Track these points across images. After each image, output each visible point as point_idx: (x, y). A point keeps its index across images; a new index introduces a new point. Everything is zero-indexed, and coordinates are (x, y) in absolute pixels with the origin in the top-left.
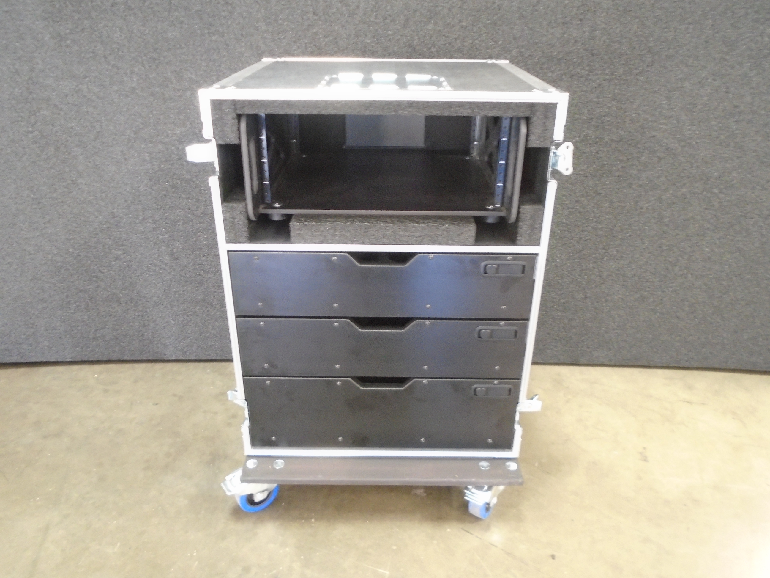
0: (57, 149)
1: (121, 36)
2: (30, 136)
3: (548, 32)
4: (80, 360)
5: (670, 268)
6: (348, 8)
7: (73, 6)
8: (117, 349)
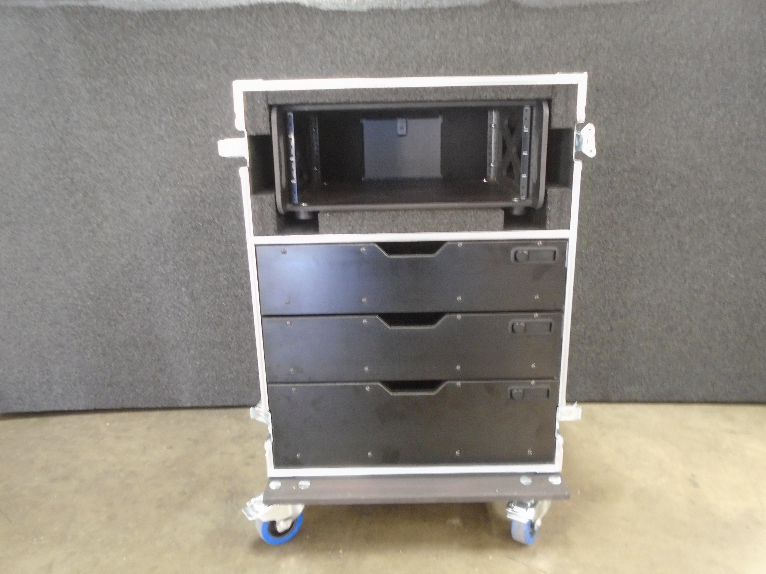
4: (93, 408)
8: (131, 396)
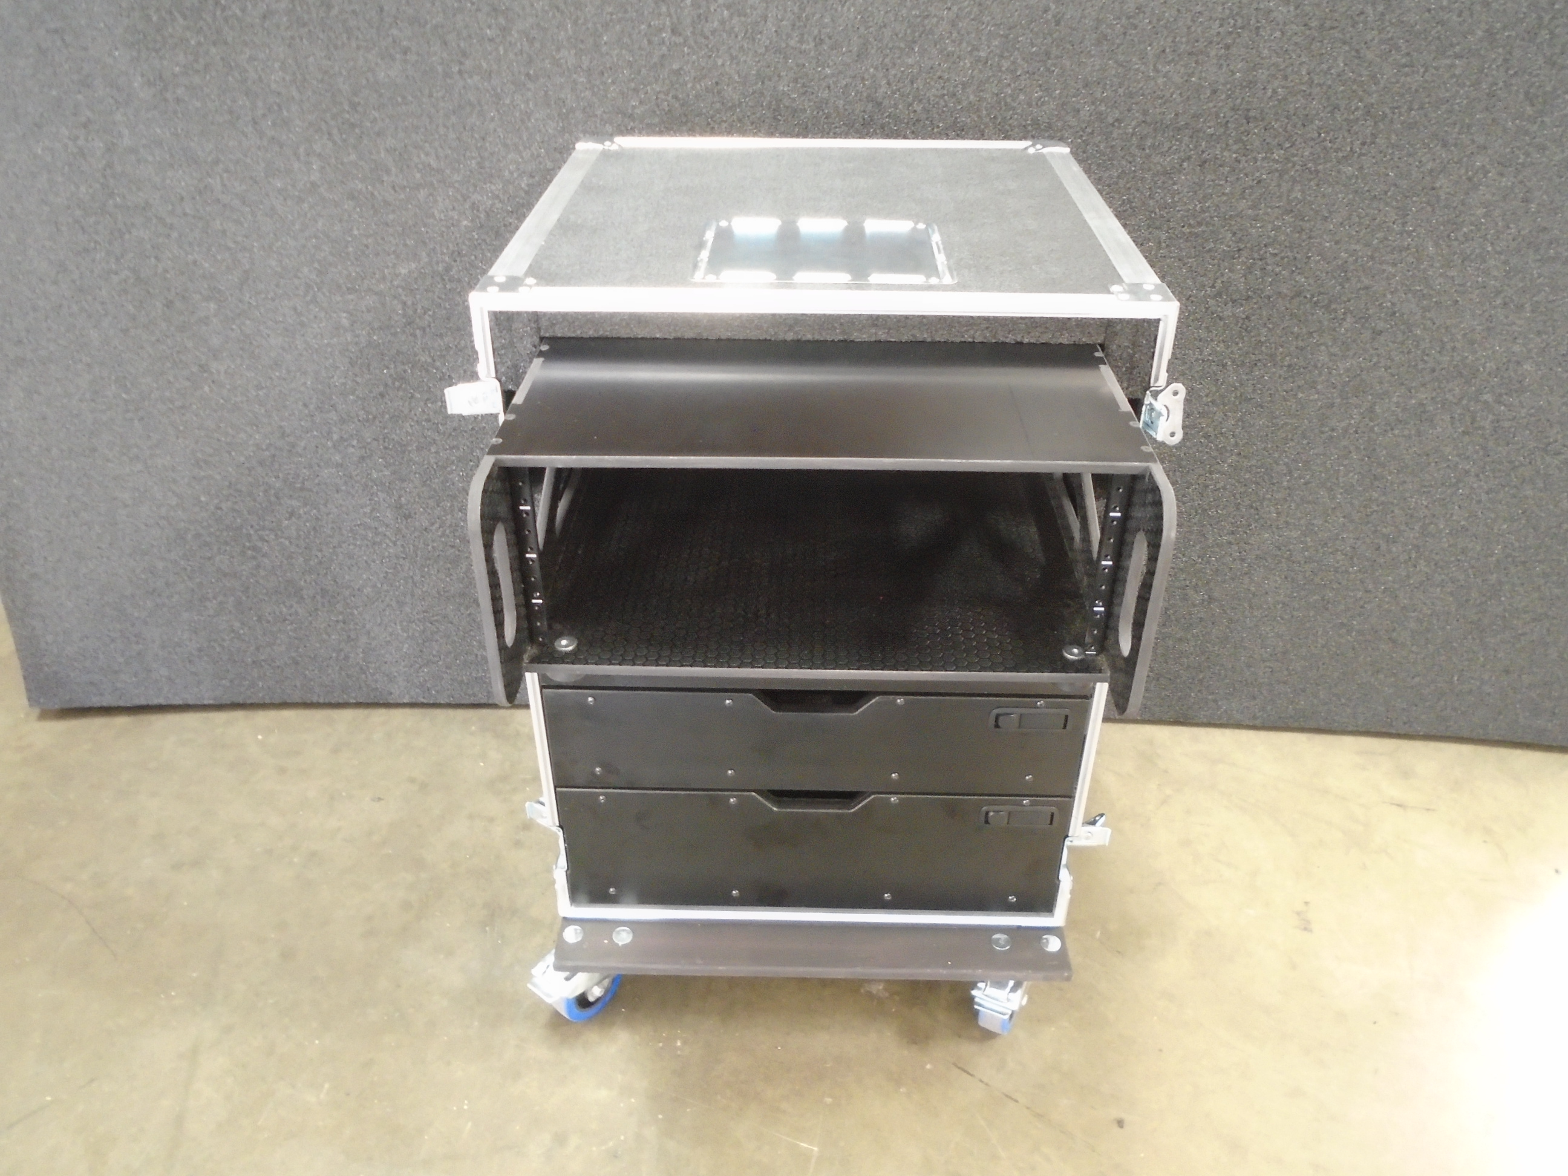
0: (169, 304)
1: (284, 79)
2: (115, 279)
3: (1156, 70)
4: (229, 703)
5: (1384, 547)
6: (743, 19)
7: (185, 18)
8: (298, 682)
